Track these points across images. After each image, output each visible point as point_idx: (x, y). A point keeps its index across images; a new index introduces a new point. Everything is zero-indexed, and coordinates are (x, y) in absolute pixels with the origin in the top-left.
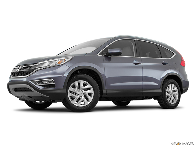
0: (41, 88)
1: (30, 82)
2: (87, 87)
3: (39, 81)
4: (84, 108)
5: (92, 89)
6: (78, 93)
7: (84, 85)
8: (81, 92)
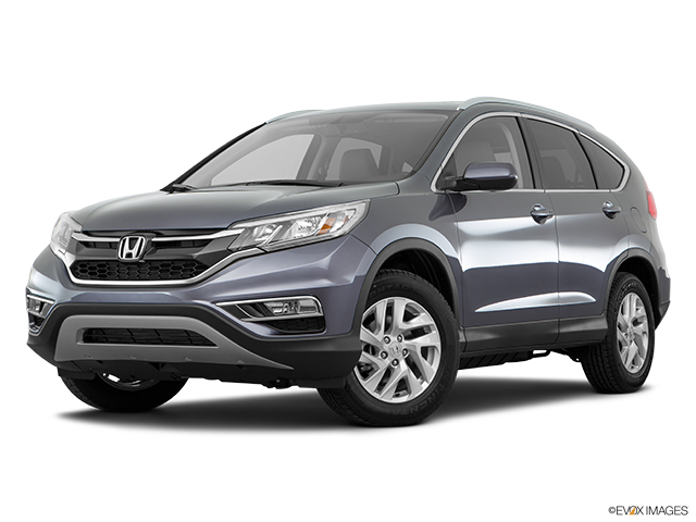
0: (263, 331)
1: (213, 306)
2: (415, 323)
3: (253, 305)
4: (412, 409)
5: (435, 332)
6: (386, 347)
7: (408, 317)
8: (395, 345)
